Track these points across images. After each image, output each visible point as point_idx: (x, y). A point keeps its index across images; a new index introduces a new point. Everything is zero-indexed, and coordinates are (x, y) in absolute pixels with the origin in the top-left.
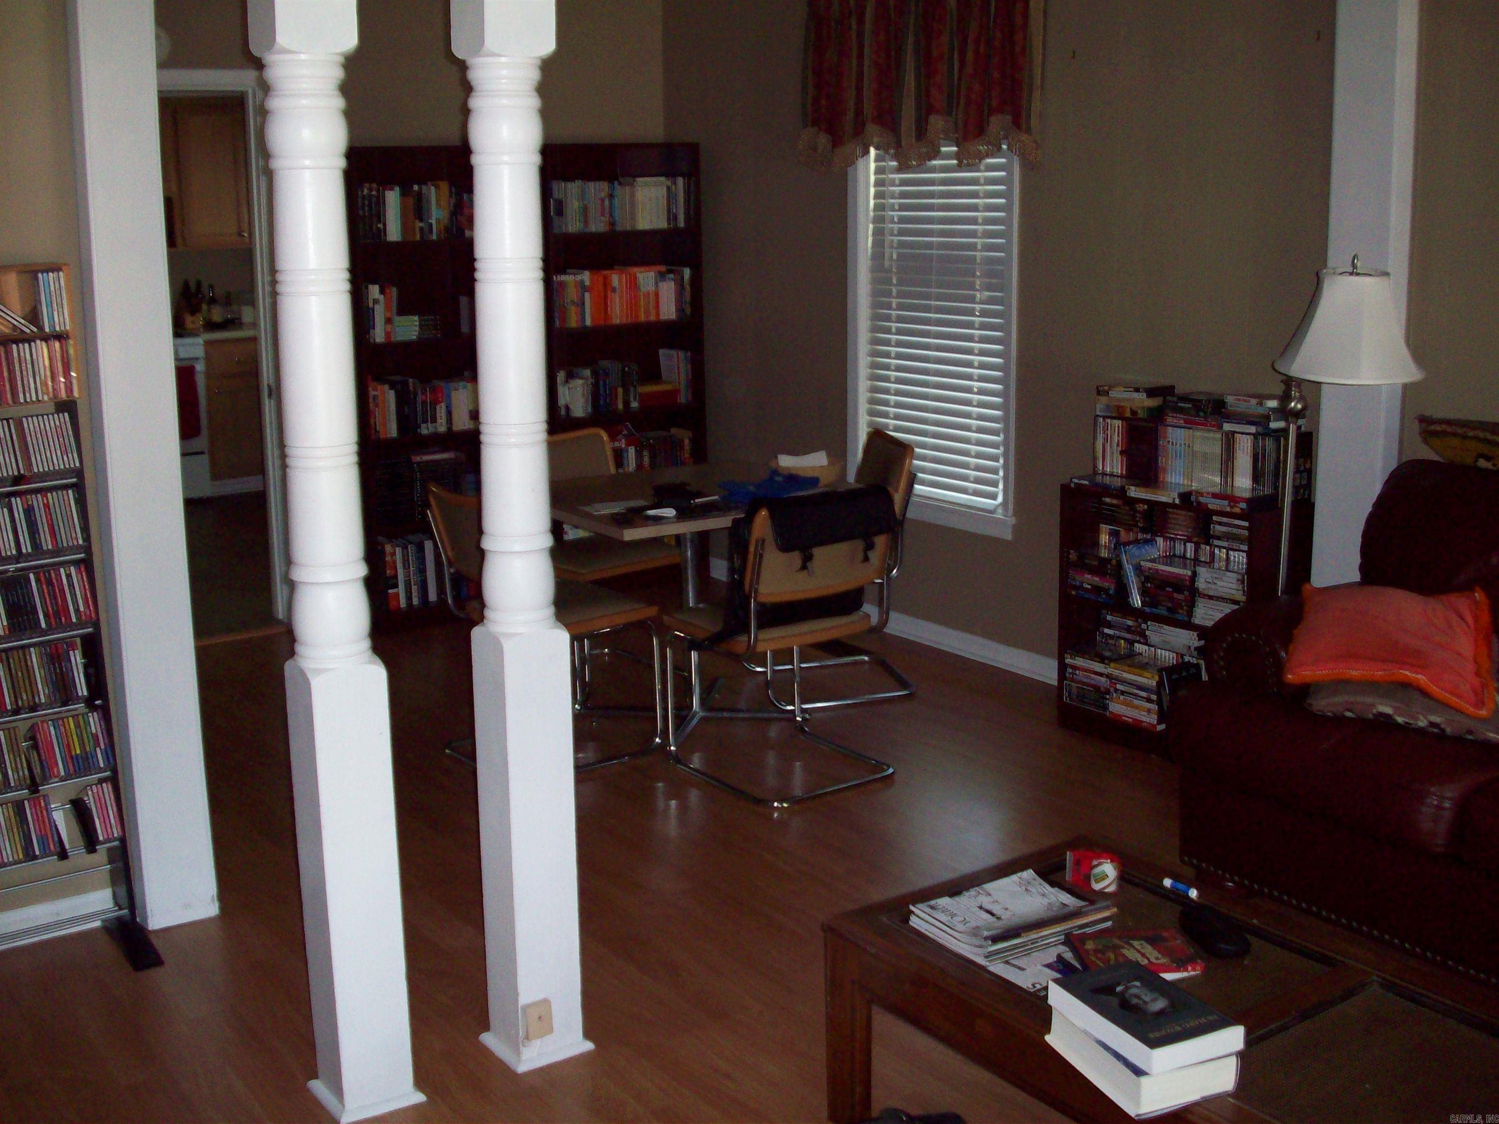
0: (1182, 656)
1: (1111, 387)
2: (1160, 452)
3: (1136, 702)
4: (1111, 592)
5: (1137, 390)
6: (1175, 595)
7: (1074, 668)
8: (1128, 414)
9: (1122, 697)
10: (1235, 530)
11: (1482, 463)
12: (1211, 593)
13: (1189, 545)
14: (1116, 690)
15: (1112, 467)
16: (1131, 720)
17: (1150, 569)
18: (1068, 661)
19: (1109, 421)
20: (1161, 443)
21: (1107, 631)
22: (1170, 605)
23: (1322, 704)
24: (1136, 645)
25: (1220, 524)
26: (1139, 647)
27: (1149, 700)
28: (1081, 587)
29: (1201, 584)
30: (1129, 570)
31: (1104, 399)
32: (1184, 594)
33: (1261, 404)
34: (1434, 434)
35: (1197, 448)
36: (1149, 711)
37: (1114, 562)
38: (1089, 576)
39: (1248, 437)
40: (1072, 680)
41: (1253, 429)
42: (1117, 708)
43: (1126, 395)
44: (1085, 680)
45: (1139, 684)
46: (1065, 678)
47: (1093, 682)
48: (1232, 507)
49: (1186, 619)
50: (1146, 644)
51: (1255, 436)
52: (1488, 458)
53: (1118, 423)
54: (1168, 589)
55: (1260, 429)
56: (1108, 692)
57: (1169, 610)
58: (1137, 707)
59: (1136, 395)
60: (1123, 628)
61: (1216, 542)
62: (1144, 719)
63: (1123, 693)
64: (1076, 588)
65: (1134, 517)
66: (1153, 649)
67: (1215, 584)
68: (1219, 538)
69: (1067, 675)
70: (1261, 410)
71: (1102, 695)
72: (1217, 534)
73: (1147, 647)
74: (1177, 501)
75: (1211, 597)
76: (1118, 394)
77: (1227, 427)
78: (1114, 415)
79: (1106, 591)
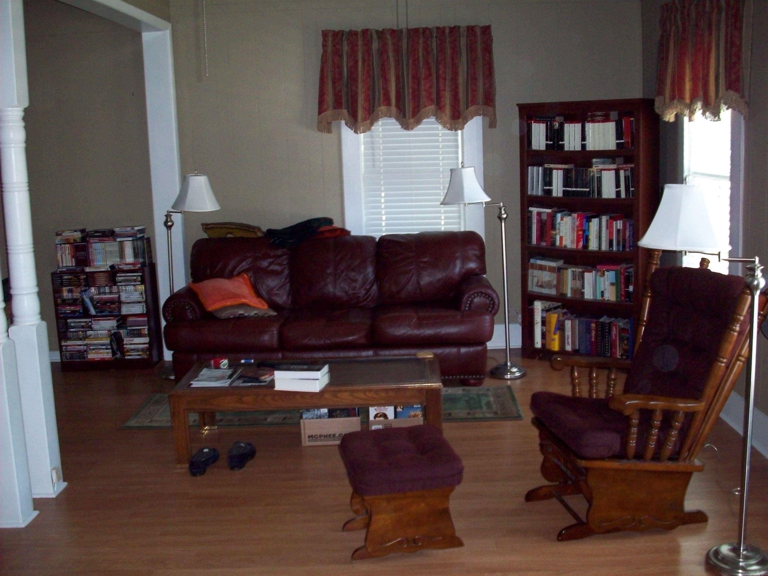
0: (110, 331)
1: (63, 232)
2: (90, 254)
3: (101, 351)
4: (81, 311)
5: (76, 231)
6: (112, 306)
7: (67, 346)
8: (72, 241)
9: (94, 351)
10: (127, 278)
11: (229, 236)
12: (128, 301)
13: (106, 288)
14: (90, 349)
15: (66, 263)
16: (99, 359)
17: (98, 298)
18: (63, 344)
19: (63, 245)
20: (90, 250)
21: (72, 330)
22: (110, 310)
23: (224, 315)
24: (88, 332)
25: (120, 276)
26: (89, 333)
27: (107, 349)
28: (65, 313)
29: (123, 298)
30: (87, 300)
31: (59, 238)
32: (115, 304)
33: (133, 229)
34: (209, 228)
35: (107, 249)
36: (107, 353)
37: (81, 299)
38: (69, 307)
39: (130, 242)
40: (67, 351)
41: (131, 239)
42: (92, 356)
43: (71, 234)
44: (74, 350)
45: (101, 344)
46: (63, 351)
47: (76, 350)
48: (134, 267)
49: (118, 314)
50: (92, 330)
51: (133, 240)
52: (231, 233)
53: (68, 246)
54: (108, 304)
55: (134, 238)
56: (85, 351)
57: (110, 312)
58: (101, 353)
59: (75, 233)
60: (80, 327)
61: (119, 284)
62: (105, 357)
63: (93, 349)
64: (62, 313)
65: (79, 281)
66: (96, 331)
67: (130, 297)
68: (120, 282)
69: (63, 350)
70: (133, 231)
71: (82, 354)
72: (120, 281)
73: (93, 331)
74: (109, 269)
75: (128, 303)
76: (67, 234)
77: (118, 240)
78: (65, 243)
79: (78, 311)
